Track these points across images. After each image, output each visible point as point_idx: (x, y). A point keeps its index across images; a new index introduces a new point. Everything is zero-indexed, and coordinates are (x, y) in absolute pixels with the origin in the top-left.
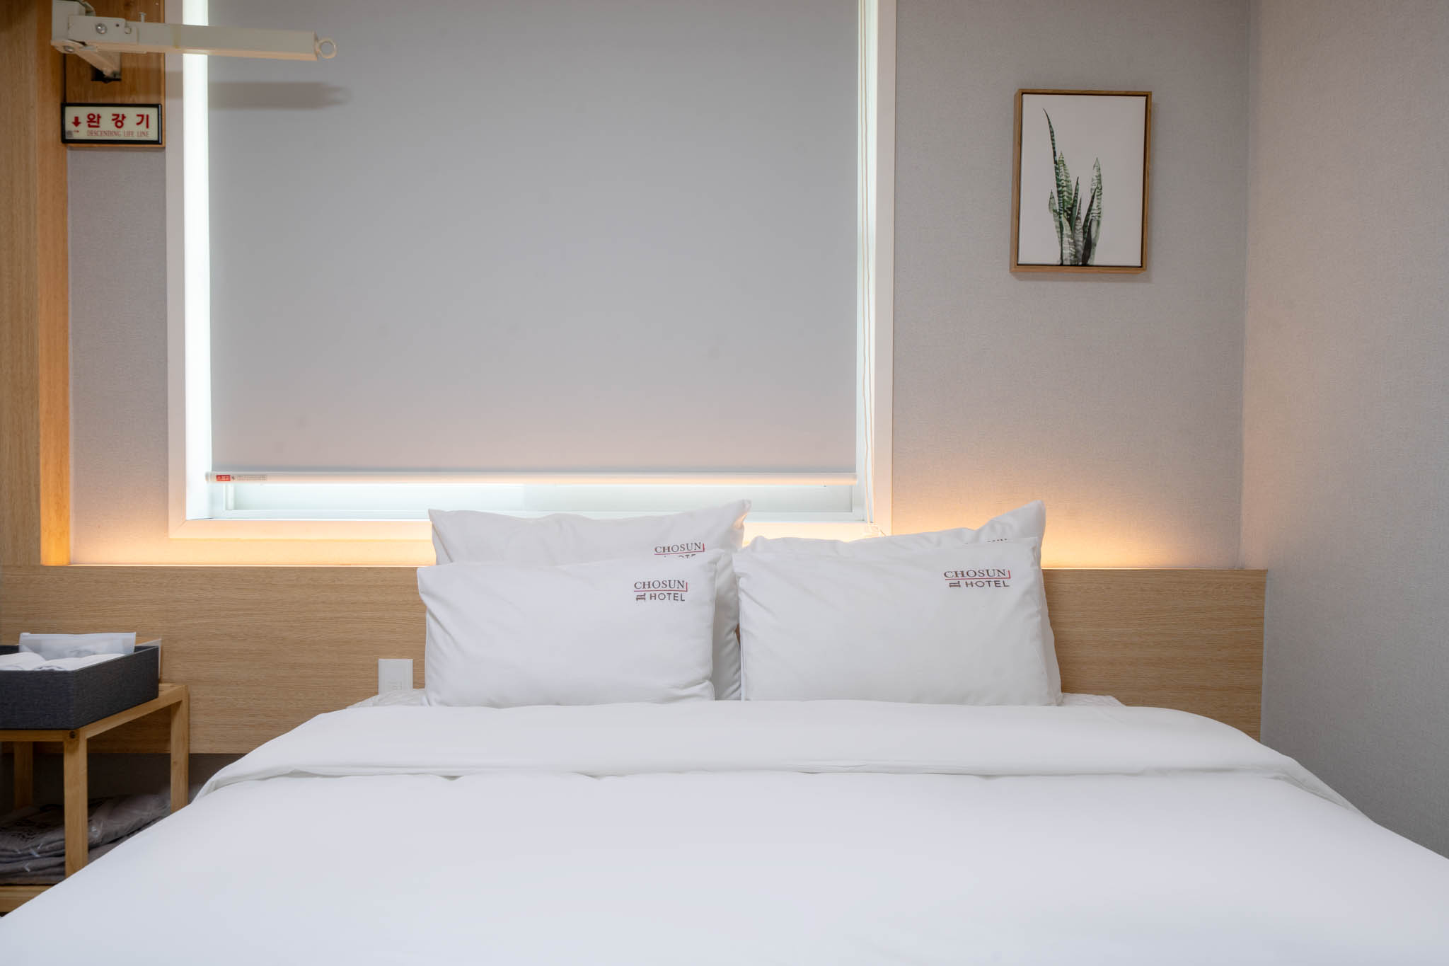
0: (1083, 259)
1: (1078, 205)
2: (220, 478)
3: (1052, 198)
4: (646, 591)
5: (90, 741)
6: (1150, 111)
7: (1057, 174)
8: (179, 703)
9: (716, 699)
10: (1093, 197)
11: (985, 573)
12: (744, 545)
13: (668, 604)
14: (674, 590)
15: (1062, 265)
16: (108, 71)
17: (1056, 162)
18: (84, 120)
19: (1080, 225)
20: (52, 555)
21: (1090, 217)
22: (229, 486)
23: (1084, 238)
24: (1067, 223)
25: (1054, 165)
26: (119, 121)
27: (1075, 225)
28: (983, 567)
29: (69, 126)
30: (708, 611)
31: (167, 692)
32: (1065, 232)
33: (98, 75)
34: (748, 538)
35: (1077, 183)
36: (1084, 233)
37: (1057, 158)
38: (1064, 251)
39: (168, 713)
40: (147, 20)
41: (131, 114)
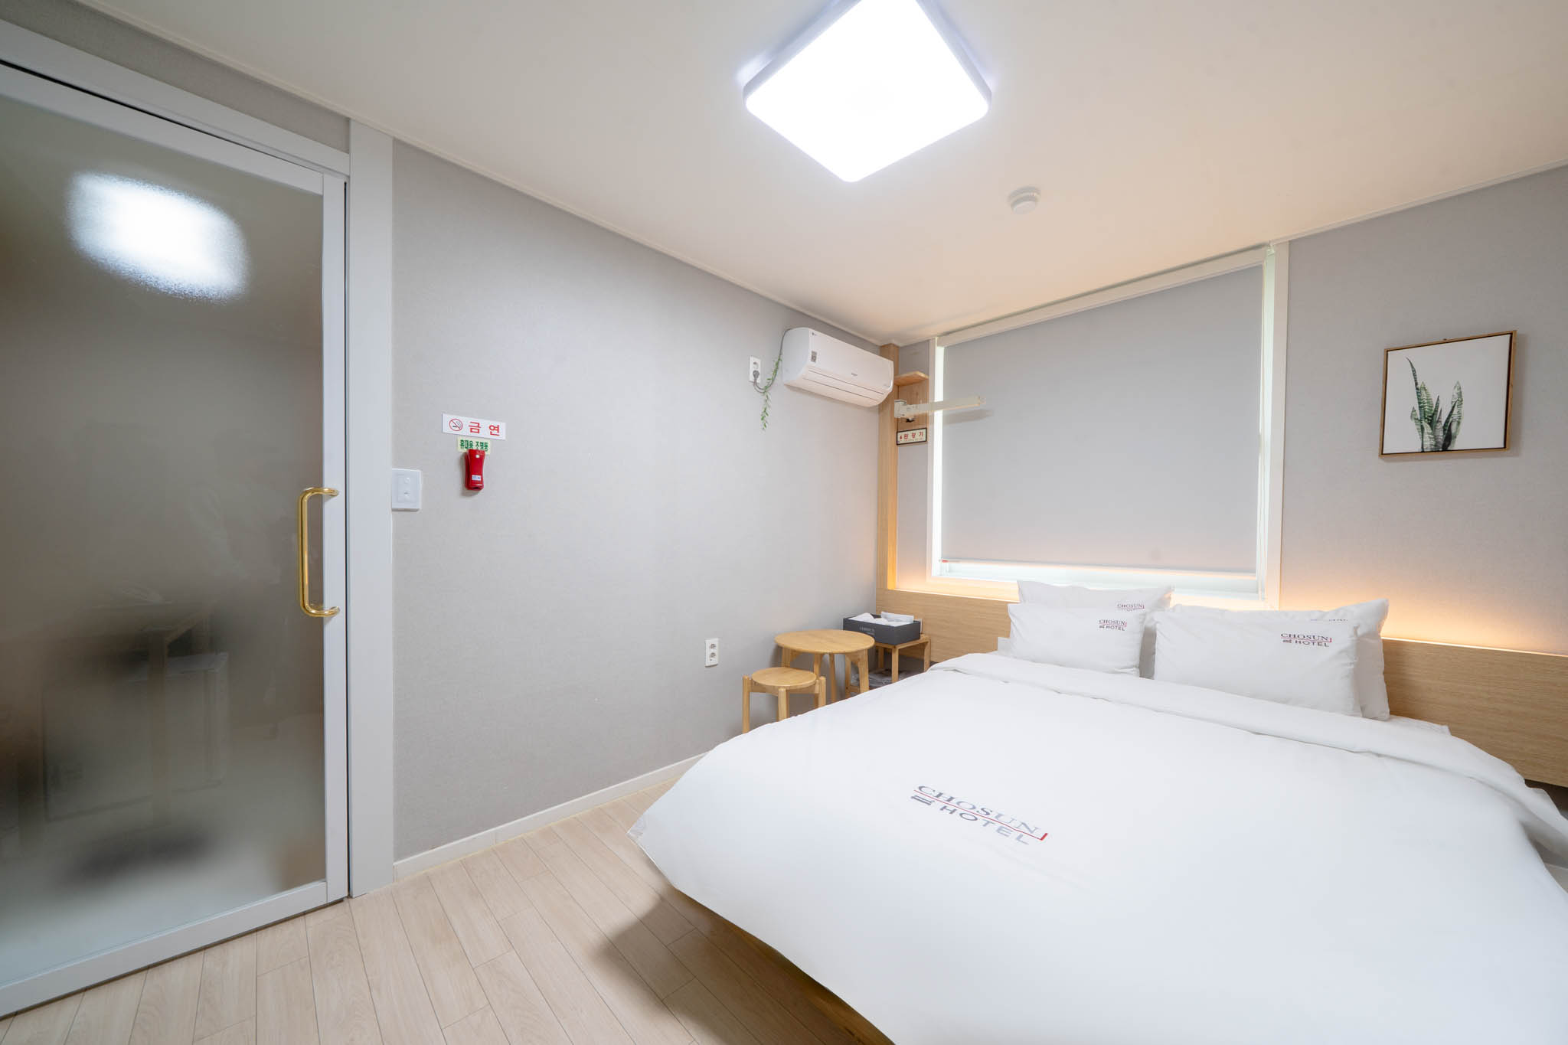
0: (1445, 445)
1: (1439, 413)
2: (944, 561)
3: (1414, 410)
4: (1105, 624)
5: (899, 650)
6: (1515, 344)
7: (1419, 396)
8: (927, 642)
9: (1141, 677)
10: (1453, 407)
11: (1312, 637)
12: (1171, 606)
13: (1116, 631)
14: (1120, 625)
15: (1423, 452)
16: (910, 419)
17: (1417, 389)
18: (903, 437)
19: (1440, 426)
20: (890, 586)
21: (1451, 420)
22: (947, 564)
23: (1444, 434)
24: (1428, 426)
25: (1415, 391)
26: (914, 435)
27: (1436, 426)
28: (1310, 634)
29: (899, 439)
30: (1139, 637)
31: (923, 638)
32: (1426, 431)
33: (908, 421)
34: (1173, 603)
35: (1438, 399)
36: (1445, 430)
37: (1419, 386)
38: (1425, 443)
39: (924, 645)
40: (923, 402)
41: (917, 432)
